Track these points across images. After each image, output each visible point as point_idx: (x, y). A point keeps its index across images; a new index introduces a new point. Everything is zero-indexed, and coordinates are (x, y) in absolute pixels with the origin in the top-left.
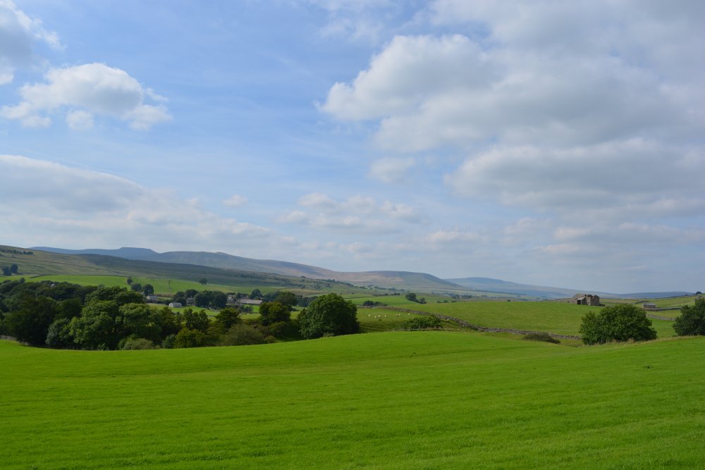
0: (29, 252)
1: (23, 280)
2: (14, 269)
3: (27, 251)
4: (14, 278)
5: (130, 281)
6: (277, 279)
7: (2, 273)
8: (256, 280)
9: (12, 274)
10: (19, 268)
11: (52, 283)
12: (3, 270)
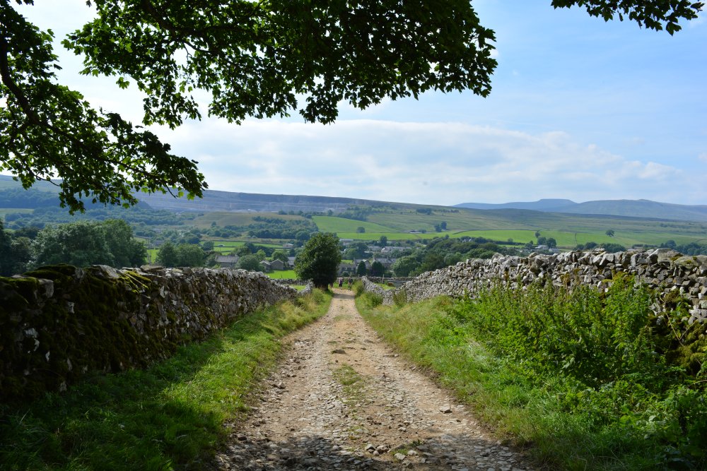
0: (455, 210)
1: (447, 237)
2: (444, 226)
3: (454, 210)
4: (442, 234)
5: (537, 235)
6: (703, 228)
7: (435, 229)
8: (678, 229)
9: (443, 230)
10: (447, 224)
11: (470, 238)
12: (435, 227)
